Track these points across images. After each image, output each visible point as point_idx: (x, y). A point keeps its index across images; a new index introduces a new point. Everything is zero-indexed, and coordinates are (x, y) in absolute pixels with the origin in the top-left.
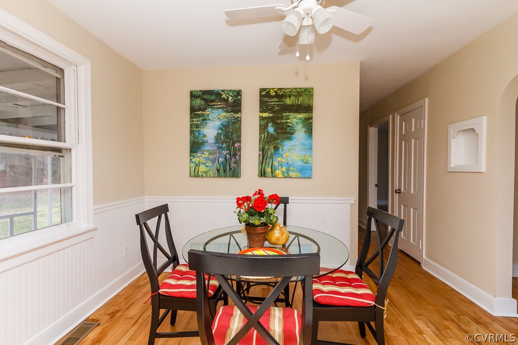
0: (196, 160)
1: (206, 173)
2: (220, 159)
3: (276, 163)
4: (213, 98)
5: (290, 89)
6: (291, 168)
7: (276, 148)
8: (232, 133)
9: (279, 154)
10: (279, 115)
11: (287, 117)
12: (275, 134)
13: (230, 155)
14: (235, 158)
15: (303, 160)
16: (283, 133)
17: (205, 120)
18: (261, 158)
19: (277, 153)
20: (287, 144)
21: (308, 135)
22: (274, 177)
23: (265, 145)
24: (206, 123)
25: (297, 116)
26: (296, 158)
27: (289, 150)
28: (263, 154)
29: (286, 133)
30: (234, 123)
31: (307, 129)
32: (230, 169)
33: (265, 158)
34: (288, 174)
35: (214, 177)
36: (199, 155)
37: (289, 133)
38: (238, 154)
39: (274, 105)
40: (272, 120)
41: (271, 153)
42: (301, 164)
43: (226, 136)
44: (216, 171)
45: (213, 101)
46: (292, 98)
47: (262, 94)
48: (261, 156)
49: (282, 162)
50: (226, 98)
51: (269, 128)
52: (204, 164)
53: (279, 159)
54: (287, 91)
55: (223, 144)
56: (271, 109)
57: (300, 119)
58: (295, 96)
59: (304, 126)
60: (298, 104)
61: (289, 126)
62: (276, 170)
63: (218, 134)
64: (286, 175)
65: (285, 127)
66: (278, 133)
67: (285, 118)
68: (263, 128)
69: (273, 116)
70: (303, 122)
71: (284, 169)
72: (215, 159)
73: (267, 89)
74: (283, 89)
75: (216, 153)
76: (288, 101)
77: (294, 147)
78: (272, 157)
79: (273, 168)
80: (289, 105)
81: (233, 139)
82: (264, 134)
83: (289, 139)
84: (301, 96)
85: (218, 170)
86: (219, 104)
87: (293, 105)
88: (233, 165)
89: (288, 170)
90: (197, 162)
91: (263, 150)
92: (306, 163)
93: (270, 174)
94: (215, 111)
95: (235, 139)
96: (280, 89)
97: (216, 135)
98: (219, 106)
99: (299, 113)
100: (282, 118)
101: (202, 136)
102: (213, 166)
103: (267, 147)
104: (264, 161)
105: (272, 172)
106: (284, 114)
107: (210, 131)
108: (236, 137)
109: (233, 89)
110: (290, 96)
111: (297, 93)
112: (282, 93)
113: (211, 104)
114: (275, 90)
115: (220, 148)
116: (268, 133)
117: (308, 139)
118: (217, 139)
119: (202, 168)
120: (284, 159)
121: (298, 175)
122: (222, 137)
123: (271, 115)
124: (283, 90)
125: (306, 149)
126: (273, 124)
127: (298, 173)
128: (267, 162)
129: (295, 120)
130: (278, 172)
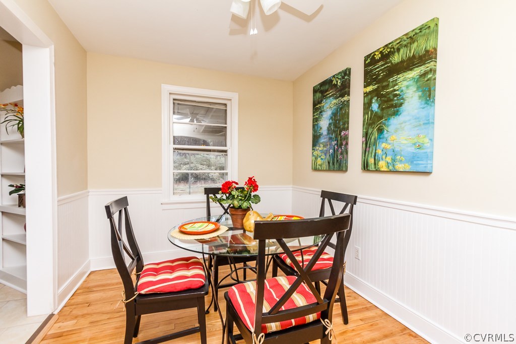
0: (316, 153)
1: (321, 165)
2: (330, 151)
3: (379, 152)
4: (327, 87)
5: (399, 38)
6: (398, 157)
7: (380, 131)
8: (339, 120)
9: (383, 138)
10: (384, 84)
11: (394, 83)
12: (379, 111)
13: (337, 145)
14: (341, 148)
15: (415, 144)
16: (388, 108)
17: (321, 112)
18: (364, 145)
19: (381, 137)
20: (394, 122)
21: (423, 102)
22: (377, 170)
23: (368, 128)
24: (322, 115)
25: (407, 76)
26: (405, 142)
27: (396, 130)
28: (366, 140)
29: (392, 106)
30: (341, 109)
31: (423, 91)
32: (337, 161)
33: (368, 146)
34: (394, 166)
35: (326, 171)
36: (317, 148)
37: (396, 106)
38: (344, 143)
39: (378, 71)
40: (376, 93)
41: (375, 139)
42: (412, 149)
43: (335, 126)
44: (327, 164)
45: (327, 91)
46: (402, 51)
47: (367, 62)
48: (364, 143)
49: (386, 149)
50: (336, 83)
51: (373, 105)
52: (320, 157)
53: (383, 145)
54: (395, 44)
55: (332, 135)
56: (375, 80)
57: (413, 78)
58: (406, 46)
59: (418, 88)
60: (409, 57)
61: (396, 95)
62: (379, 161)
63: (329, 124)
64: (391, 168)
65: (392, 97)
66: (382, 109)
67: (391, 84)
68: (367, 106)
69: (378, 87)
70: (417, 82)
71: (389, 159)
72: (327, 151)
73: (371, 54)
74: (390, 44)
75: (327, 145)
76: (396, 59)
77: (403, 125)
78: (375, 144)
79: (376, 158)
80: (398, 63)
81: (339, 127)
82: (368, 114)
83: (396, 113)
84: (414, 42)
85: (329, 163)
86: (331, 92)
87: (402, 62)
88: (339, 157)
89: (394, 160)
90: (316, 155)
91: (366, 135)
92: (419, 147)
93: (373, 166)
94: (328, 101)
95: (341, 127)
96: (386, 46)
97: (328, 125)
98: (330, 94)
99: (411, 70)
100: (387, 86)
101: (319, 129)
102: (325, 158)
103: (370, 131)
104: (368, 148)
105: (375, 164)
106: (391, 80)
107: (325, 123)
108: (343, 125)
109: (341, 71)
110: (398, 50)
111: (408, 41)
112: (389, 50)
113: (325, 94)
114: (381, 50)
115: (331, 139)
116: (372, 111)
117: (423, 108)
118: (329, 129)
119: (319, 161)
120: (390, 144)
121: (408, 167)
122: (332, 127)
123: (375, 87)
124: (390, 46)
125: (420, 125)
126: (378, 98)
127: (407, 164)
128: (370, 150)
129: (405, 83)
130: (382, 165)
